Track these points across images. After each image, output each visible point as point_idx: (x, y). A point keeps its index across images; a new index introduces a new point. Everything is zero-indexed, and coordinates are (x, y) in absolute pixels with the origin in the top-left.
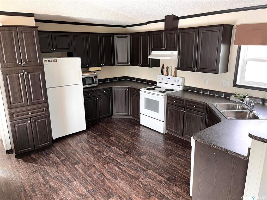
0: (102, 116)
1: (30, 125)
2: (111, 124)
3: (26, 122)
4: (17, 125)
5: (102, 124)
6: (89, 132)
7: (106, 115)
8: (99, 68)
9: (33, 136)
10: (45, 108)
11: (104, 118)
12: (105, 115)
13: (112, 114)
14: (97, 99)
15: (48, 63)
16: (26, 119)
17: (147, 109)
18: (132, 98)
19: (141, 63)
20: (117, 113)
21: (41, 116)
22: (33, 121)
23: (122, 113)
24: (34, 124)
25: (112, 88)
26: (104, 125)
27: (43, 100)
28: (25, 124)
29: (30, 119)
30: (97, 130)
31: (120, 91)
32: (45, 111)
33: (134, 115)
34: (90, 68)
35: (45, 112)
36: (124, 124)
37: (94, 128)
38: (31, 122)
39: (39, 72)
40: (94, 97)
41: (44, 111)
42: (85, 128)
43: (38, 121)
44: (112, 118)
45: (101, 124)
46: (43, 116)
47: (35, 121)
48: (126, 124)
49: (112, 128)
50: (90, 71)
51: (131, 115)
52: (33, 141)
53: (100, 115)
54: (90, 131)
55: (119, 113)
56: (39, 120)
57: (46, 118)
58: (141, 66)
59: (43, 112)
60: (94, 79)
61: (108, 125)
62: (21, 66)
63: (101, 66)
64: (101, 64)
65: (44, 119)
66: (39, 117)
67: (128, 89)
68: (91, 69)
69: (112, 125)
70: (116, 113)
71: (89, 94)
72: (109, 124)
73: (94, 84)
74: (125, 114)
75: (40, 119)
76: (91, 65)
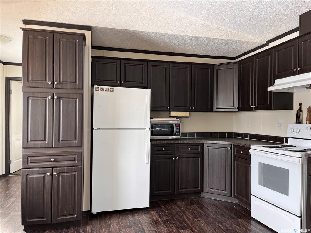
0: (184, 190)
1: (50, 179)
2: (195, 206)
3: (45, 173)
4: (31, 176)
5: (181, 204)
6: (152, 212)
7: (190, 189)
8: (186, 114)
9: (52, 200)
10: (77, 156)
11: (187, 194)
12: (188, 190)
13: (202, 190)
14: (175, 159)
15: (100, 92)
16: (45, 169)
17: (264, 186)
18: (237, 164)
19: (255, 105)
20: (210, 189)
21: (69, 167)
22: (55, 173)
23: (220, 191)
24: (56, 179)
25: (203, 144)
26: (183, 205)
27: (77, 142)
28: (43, 176)
29: (52, 169)
30: (166, 212)
31: (216, 151)
32: (78, 160)
33: (240, 197)
34: (172, 112)
35: (77, 162)
36: (219, 210)
37: (165, 207)
38: (52, 174)
39: (76, 98)
40: (172, 155)
41: (75, 160)
42: (147, 204)
43: (63, 175)
44: (201, 198)
45: (179, 203)
46: (72, 168)
47: (59, 174)
48: (224, 212)
49: (193, 213)
50: (171, 116)
51: (235, 196)
52: (50, 208)
53: (179, 188)
54: (156, 211)
55: (213, 190)
56: (66, 174)
57: (77, 173)
58: (257, 109)
59: (73, 162)
60: (175, 129)
61: (189, 207)
62: (51, 86)
63: (190, 111)
64: (190, 108)
65: (74, 174)
66: (66, 168)
67: (231, 148)
68: (173, 114)
69: (197, 208)
70: (208, 189)
71: (164, 149)
72: (193, 206)
73: (175, 135)
74: (224, 192)
75: (67, 172)
76: (173, 108)
